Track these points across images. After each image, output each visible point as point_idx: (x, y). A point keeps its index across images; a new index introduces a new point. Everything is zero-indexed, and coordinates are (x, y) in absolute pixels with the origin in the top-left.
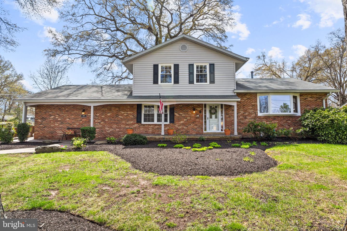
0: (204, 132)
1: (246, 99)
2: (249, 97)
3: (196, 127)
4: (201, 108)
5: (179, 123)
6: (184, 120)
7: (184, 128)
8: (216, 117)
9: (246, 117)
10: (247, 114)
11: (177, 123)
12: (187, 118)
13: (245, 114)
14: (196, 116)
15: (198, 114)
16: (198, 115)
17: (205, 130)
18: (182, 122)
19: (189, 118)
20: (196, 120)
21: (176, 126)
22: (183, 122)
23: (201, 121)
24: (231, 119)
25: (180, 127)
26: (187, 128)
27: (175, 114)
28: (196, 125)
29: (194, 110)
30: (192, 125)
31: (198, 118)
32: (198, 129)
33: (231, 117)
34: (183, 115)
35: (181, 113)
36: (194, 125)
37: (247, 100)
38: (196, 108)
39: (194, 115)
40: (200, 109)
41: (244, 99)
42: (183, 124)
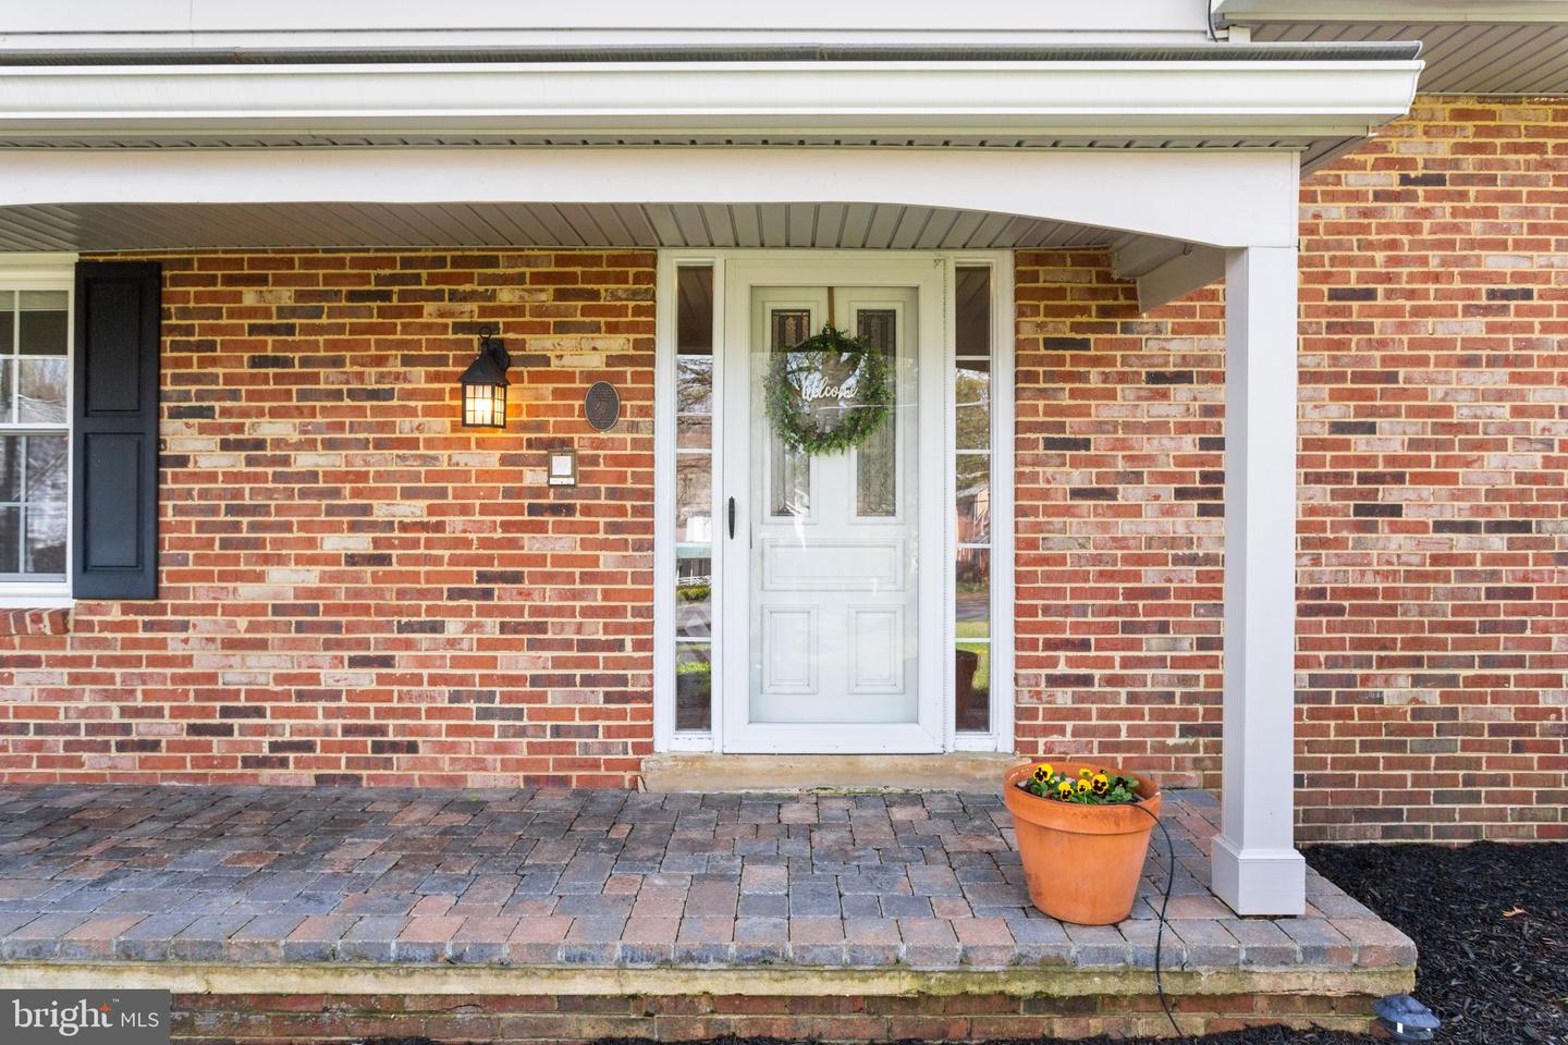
0: (669, 739)
1: (1390, 180)
2: (1443, 148)
3: (520, 662)
4: (619, 344)
5: (247, 592)
6: (332, 543)
7: (330, 677)
8: (878, 494)
9: (1388, 494)
10: (1391, 439)
11: (200, 593)
12: (381, 511)
13: (1360, 444)
14: (533, 477)
15: (564, 446)
16: (562, 465)
17: (695, 705)
18: (285, 581)
19: (415, 510)
20: (531, 544)
21: (197, 645)
22: (311, 577)
23: (607, 561)
24: (1124, 527)
25: (261, 668)
26: (366, 679)
27: (179, 437)
28: (531, 632)
29: (493, 365)
30: (454, 627)
31: (553, 508)
32: (555, 697)
33: (1128, 494)
34: (304, 461)
35: (269, 429)
36: (491, 627)
37: (1397, 212)
38: (536, 344)
39: (492, 460)
40: (596, 362)
41: (1352, 180)
42: (302, 614)
